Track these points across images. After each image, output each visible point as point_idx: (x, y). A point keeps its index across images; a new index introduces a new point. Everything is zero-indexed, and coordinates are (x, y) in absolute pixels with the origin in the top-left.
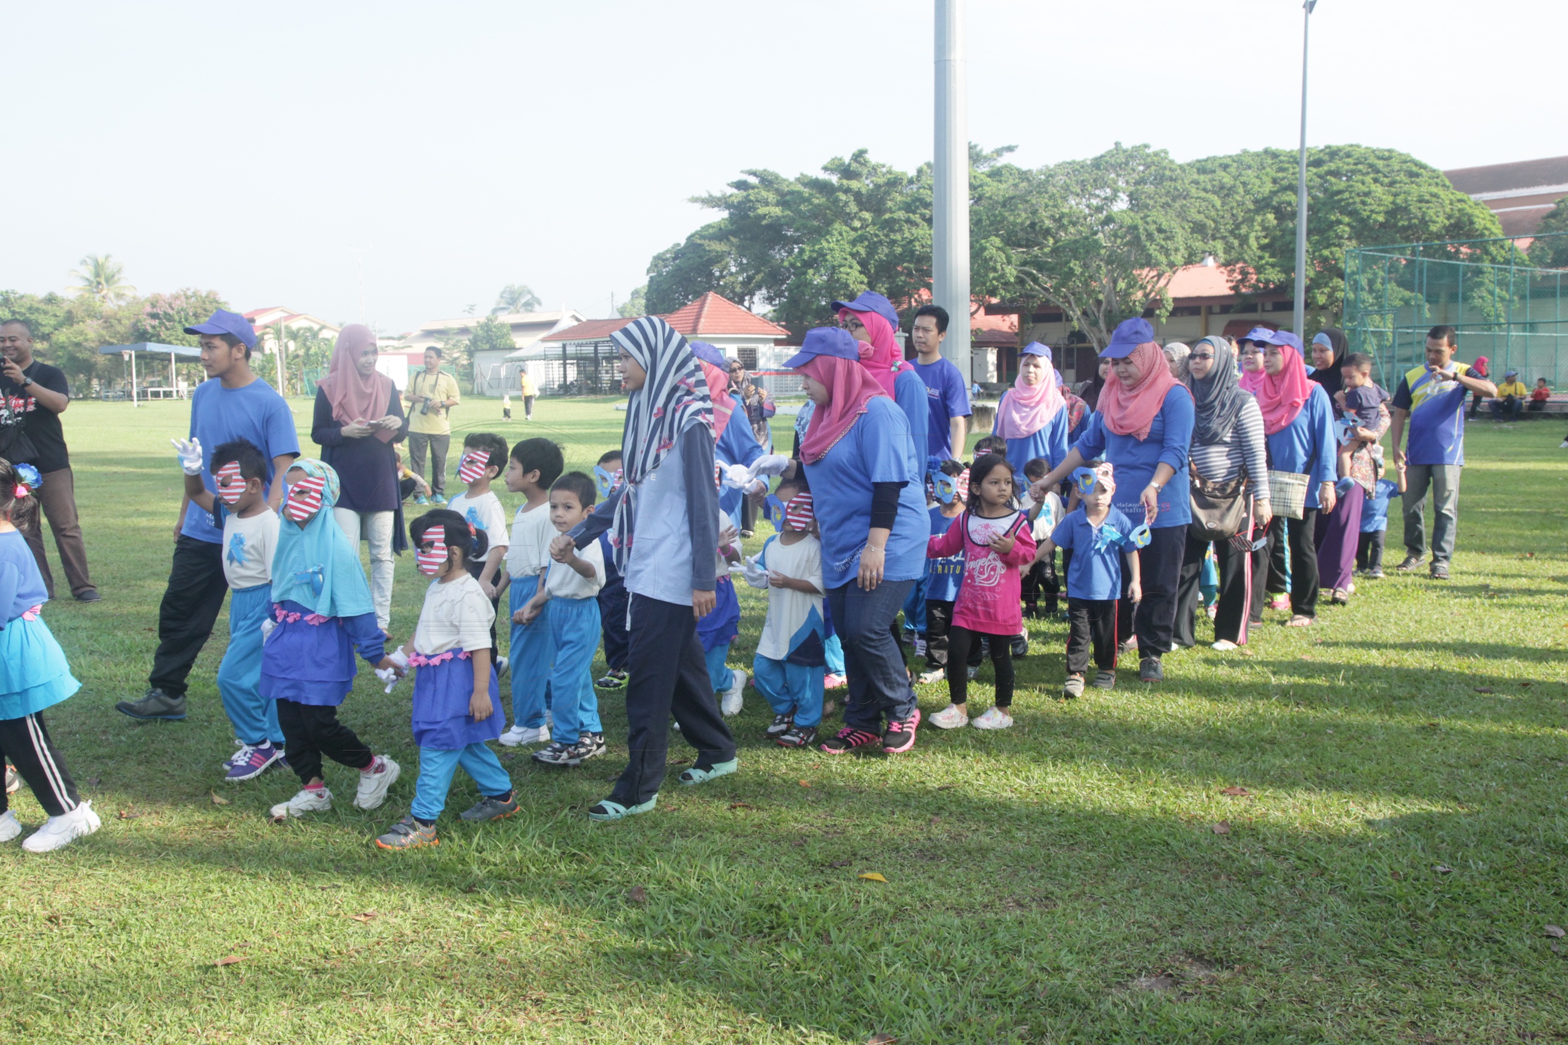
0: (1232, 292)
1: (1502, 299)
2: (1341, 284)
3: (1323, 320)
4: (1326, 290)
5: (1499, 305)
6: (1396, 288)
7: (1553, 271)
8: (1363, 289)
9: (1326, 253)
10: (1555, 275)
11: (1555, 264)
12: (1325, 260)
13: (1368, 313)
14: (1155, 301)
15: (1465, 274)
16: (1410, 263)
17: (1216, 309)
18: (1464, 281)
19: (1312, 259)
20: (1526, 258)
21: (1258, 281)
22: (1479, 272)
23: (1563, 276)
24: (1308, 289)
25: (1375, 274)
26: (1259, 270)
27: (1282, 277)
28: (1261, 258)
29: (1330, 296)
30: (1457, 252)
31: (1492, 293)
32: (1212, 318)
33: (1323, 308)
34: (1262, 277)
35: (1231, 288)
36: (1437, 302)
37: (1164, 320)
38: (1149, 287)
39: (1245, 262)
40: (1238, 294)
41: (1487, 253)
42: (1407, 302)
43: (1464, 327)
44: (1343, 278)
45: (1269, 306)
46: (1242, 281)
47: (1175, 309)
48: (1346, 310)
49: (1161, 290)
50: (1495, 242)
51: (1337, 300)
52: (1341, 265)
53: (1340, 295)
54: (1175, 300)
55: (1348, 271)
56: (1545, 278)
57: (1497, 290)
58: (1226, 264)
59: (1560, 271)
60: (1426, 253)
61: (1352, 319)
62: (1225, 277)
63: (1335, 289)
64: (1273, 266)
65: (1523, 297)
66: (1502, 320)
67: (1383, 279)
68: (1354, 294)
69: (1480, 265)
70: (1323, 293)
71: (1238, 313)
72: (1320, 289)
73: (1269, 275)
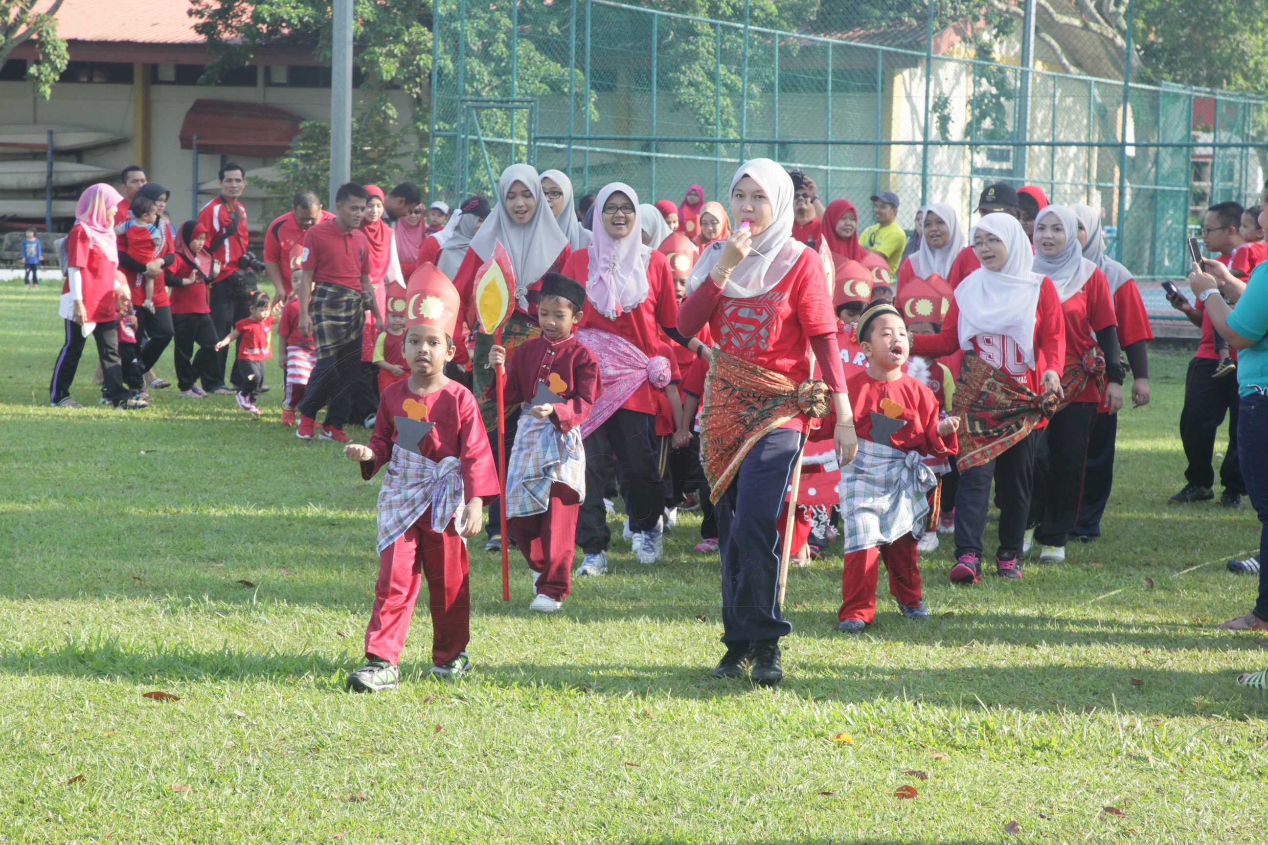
0: (201, 38)
1: (731, 90)
2: (428, 37)
3: (392, 112)
4: (398, 49)
5: (726, 101)
6: (538, 57)
7: (822, 38)
8: (469, 53)
10: (825, 46)
11: (823, 25)
13: (481, 104)
14: (27, 43)
15: (663, 34)
17: (168, 73)
18: (661, 49)
20: (773, 9)
21: (257, 18)
22: (689, 31)
23: (836, 47)
24: (360, 45)
25: (494, 23)
29: (405, 62)
31: (712, 76)
32: (159, 92)
33: (393, 85)
34: (265, 9)
35: (200, 29)
36: (611, 89)
37: (47, 90)
38: (14, 12)
40: (214, 44)
42: (555, 86)
43: (661, 143)
44: (429, 24)
45: (280, 75)
46: (223, 14)
47: (71, 64)
48: (436, 95)
49: (40, 20)
51: (419, 71)
53: (424, 60)
54: (73, 44)
55: (441, 10)
56: (807, 51)
57: (722, 70)
59: (832, 40)
61: (449, 116)
63: (415, 48)
65: (768, 88)
66: (733, 135)
67: (509, 32)
68: (453, 61)
69: (689, 16)
70: (391, 54)
71: (217, 84)
72: (384, 45)
73: (279, 6)
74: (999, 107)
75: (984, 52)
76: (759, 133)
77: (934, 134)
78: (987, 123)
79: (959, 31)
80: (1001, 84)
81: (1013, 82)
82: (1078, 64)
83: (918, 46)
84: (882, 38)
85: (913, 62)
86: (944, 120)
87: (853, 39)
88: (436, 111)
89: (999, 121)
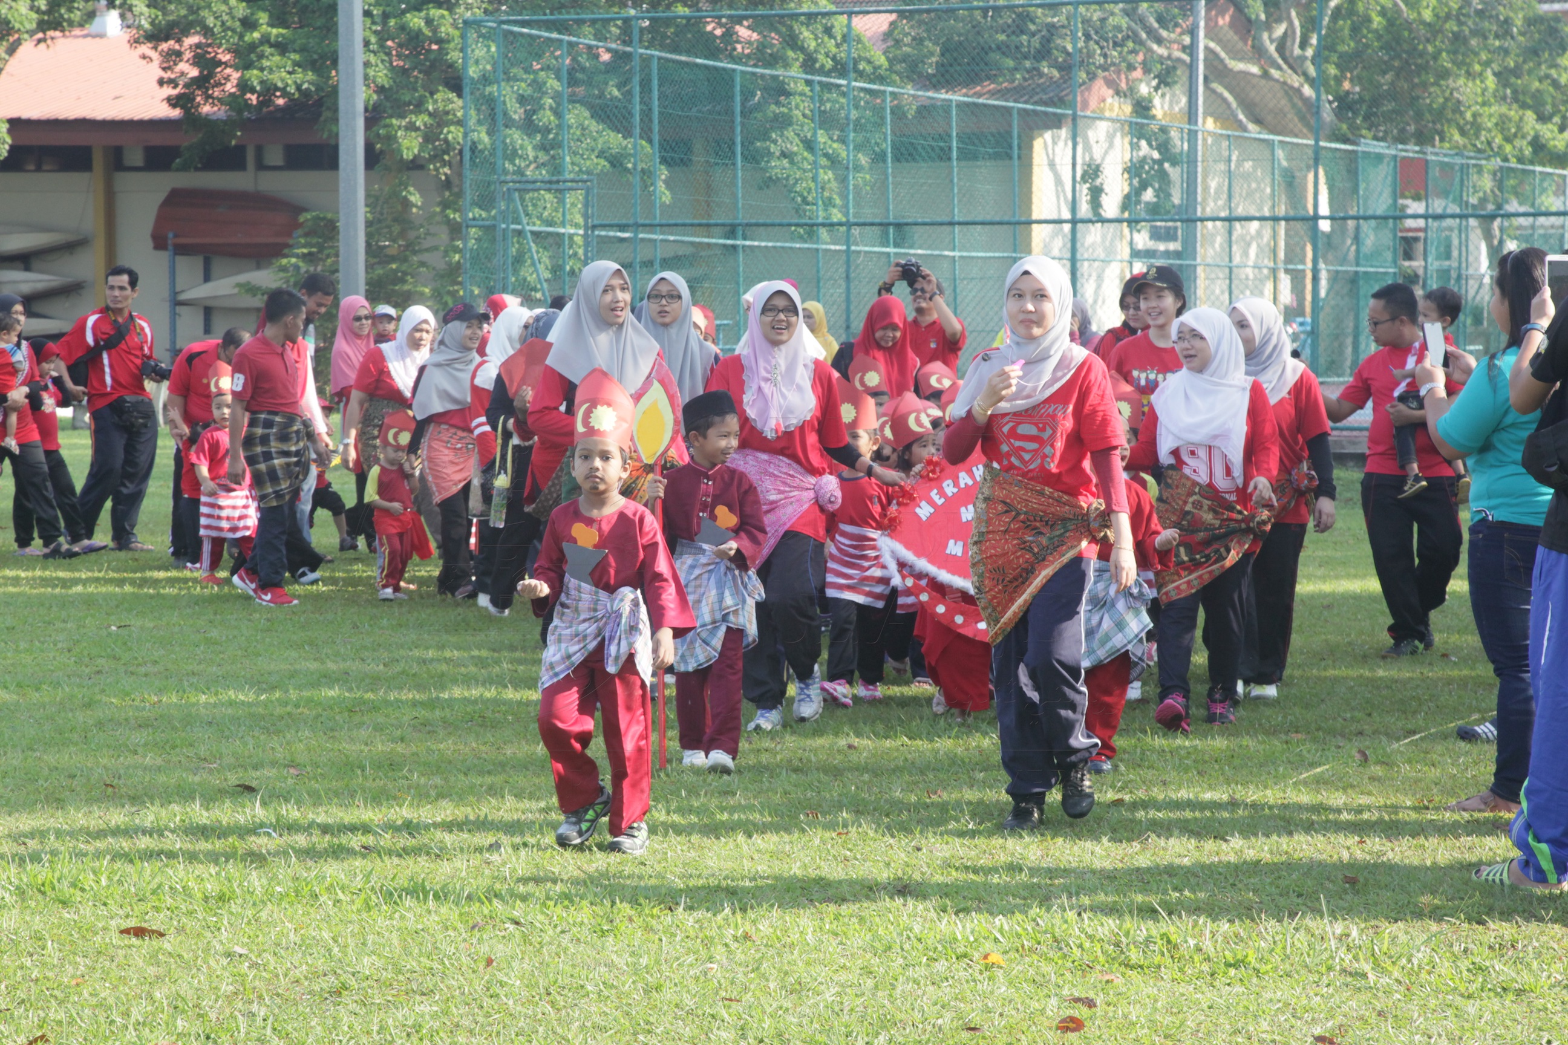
0: (176, 113)
1: (834, 161)
2: (458, 105)
3: (415, 198)
4: (420, 121)
5: (827, 175)
6: (594, 126)
7: (943, 95)
8: (509, 123)
9: (415, 21)
10: (947, 105)
11: (944, 79)
12: (413, 41)
13: (525, 186)
15: (747, 95)
16: (621, 58)
17: (135, 157)
18: (745, 113)
19: (383, 37)
20: (882, 61)
21: (244, 86)
22: (779, 91)
23: (960, 106)
24: (373, 116)
25: (538, 86)
26: (246, 57)
27: (306, 79)
28: (249, 24)
29: (429, 137)
30: (729, 34)
31: (809, 145)
32: (123, 180)
33: (416, 165)
34: (254, 76)
35: (173, 102)
36: (684, 163)
39: (207, 31)
40: (192, 120)
41: (793, 41)
42: (616, 161)
43: (749, 229)
44: (458, 89)
45: (275, 155)
46: (203, 82)
47: (13, 149)
48: (470, 176)
50: (811, 17)
51: (448, 146)
52: (454, 56)
53: (454, 134)
54: (15, 124)
55: (473, 72)
56: (925, 111)
57: (822, 137)
58: (155, 36)
59: (956, 97)
60: (656, 35)
61: (486, 201)
62: (155, 71)
63: (441, 119)
64: (282, 48)
65: (879, 158)
66: (837, 216)
67: (557, 96)
68: (489, 133)
69: (779, 72)
70: (412, 127)
71: (197, 169)
72: (402, 116)
73: (271, 71)
74: (1163, 176)
75: (1142, 107)
76: (869, 214)
77: (1084, 209)
78: (1149, 195)
79: (1110, 83)
80: (1164, 147)
81: (1179, 143)
82: (1258, 121)
83: (1061, 102)
84: (1017, 93)
85: (1055, 123)
86: (1096, 193)
87: (982, 95)
88: (469, 195)
89: (1163, 192)
